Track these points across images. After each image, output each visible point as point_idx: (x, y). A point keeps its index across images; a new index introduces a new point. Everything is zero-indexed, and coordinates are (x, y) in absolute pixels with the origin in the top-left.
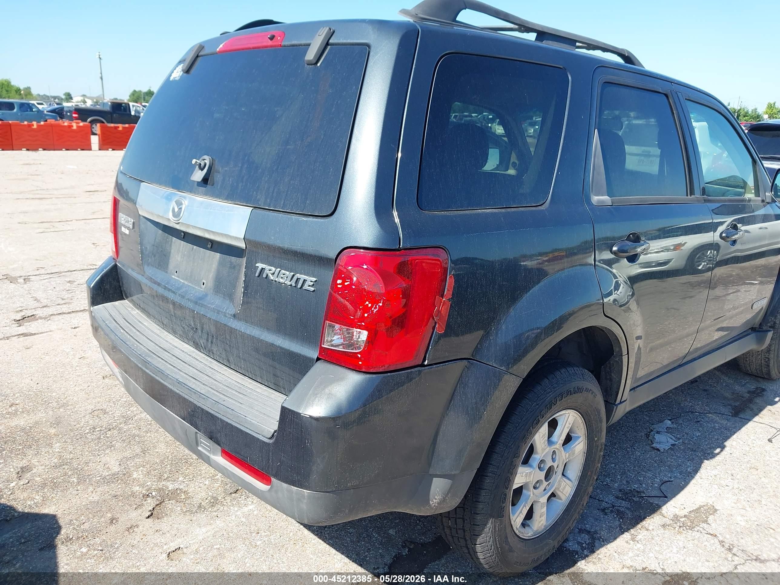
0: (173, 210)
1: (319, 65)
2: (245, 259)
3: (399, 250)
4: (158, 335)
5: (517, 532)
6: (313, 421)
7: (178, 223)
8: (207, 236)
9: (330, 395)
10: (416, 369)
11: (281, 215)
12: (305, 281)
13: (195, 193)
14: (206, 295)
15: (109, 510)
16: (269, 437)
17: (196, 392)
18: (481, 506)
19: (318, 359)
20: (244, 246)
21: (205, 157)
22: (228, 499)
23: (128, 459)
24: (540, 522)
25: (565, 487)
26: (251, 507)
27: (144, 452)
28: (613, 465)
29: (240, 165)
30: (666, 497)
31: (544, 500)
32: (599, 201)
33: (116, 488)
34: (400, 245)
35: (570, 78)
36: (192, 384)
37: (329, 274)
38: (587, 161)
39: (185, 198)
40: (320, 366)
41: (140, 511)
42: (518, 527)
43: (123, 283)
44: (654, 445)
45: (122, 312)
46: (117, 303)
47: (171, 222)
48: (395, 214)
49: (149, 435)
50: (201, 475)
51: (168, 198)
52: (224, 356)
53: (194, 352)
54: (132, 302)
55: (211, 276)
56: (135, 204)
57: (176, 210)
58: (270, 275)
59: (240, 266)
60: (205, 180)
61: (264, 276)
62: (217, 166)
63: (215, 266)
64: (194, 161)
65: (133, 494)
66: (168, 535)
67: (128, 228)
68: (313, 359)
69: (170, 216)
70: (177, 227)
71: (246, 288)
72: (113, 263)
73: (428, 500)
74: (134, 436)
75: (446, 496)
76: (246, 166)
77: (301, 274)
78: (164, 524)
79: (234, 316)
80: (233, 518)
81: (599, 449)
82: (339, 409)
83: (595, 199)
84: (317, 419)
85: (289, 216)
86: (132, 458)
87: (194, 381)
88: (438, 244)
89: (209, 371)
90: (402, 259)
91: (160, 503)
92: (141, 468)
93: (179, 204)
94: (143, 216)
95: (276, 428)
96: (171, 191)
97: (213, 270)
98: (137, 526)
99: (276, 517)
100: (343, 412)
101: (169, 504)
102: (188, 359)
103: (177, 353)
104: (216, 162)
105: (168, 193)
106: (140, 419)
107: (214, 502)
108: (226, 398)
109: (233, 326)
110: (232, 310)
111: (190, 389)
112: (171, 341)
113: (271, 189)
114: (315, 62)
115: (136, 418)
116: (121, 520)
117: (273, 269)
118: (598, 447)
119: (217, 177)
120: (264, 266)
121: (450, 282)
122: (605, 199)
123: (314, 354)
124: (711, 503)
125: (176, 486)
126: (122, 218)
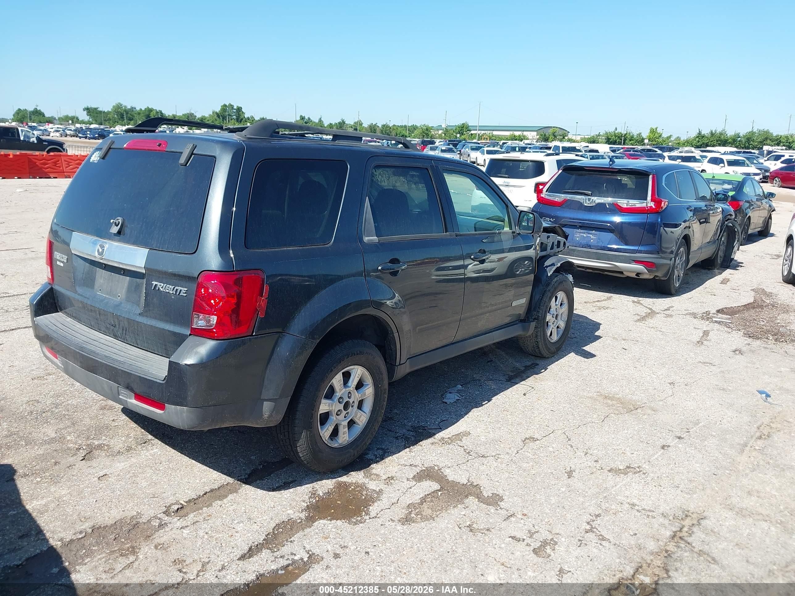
0: (98, 250)
1: (188, 165)
2: (145, 280)
3: (233, 271)
4: (88, 333)
5: (326, 442)
6: (187, 367)
7: (102, 259)
8: (121, 266)
9: (197, 353)
10: (248, 338)
11: (166, 253)
12: (181, 290)
13: (112, 240)
14: (121, 303)
15: (53, 458)
16: (163, 380)
17: (117, 361)
18: (297, 421)
19: (190, 335)
20: (145, 272)
21: (119, 218)
22: (140, 447)
23: (61, 429)
24: (343, 438)
25: (361, 416)
26: (155, 450)
27: (73, 424)
28: (412, 413)
29: (141, 224)
30: (441, 429)
31: (345, 423)
32: (368, 240)
33: (55, 446)
34: (234, 268)
35: (349, 166)
36: (115, 357)
37: (194, 286)
38: (360, 217)
39: (106, 243)
40: (192, 338)
41: (75, 457)
42: (327, 439)
43: (58, 301)
44: (444, 400)
45: (59, 320)
46: (53, 314)
47: (96, 257)
48: (231, 252)
49: (76, 414)
50: (118, 435)
51: (94, 243)
52: (134, 340)
53: (113, 340)
54: (66, 313)
55: (124, 290)
56: (69, 246)
57: (100, 250)
58: (161, 288)
59: (143, 284)
60: (119, 232)
61: (157, 289)
62: (126, 223)
63: (126, 285)
64: (112, 221)
65: (69, 449)
66: (98, 468)
67: (63, 262)
68: (187, 335)
69: (96, 254)
70: (101, 261)
71: (146, 297)
72: (50, 287)
73: (262, 415)
74: (65, 415)
75: (272, 413)
76: (144, 224)
77: (178, 287)
78: (94, 463)
79: (140, 314)
80: (143, 456)
81: (383, 393)
82: (202, 359)
83: (366, 239)
84: (189, 365)
85: (171, 254)
86: (65, 428)
87: (116, 355)
88: (257, 268)
89: (124, 350)
90: (238, 276)
91: (90, 452)
92: (73, 434)
93: (102, 247)
94: (75, 255)
95: (166, 374)
96: (96, 238)
97: (125, 287)
98: (75, 465)
99: (174, 455)
100: (204, 361)
101: (96, 453)
102: (110, 344)
103: (102, 341)
104: (126, 221)
105: (93, 240)
106: (68, 405)
107: (129, 449)
108: (136, 362)
109: (139, 321)
110: (139, 311)
111: (113, 359)
112: (98, 335)
113: (160, 238)
114: (185, 164)
115: (64, 404)
116: (62, 462)
117: (163, 285)
118: (382, 391)
119: (127, 230)
120: (156, 283)
121: (266, 288)
122: (375, 238)
123: (188, 332)
124: (469, 430)
125: (101, 442)
126: (57, 255)
